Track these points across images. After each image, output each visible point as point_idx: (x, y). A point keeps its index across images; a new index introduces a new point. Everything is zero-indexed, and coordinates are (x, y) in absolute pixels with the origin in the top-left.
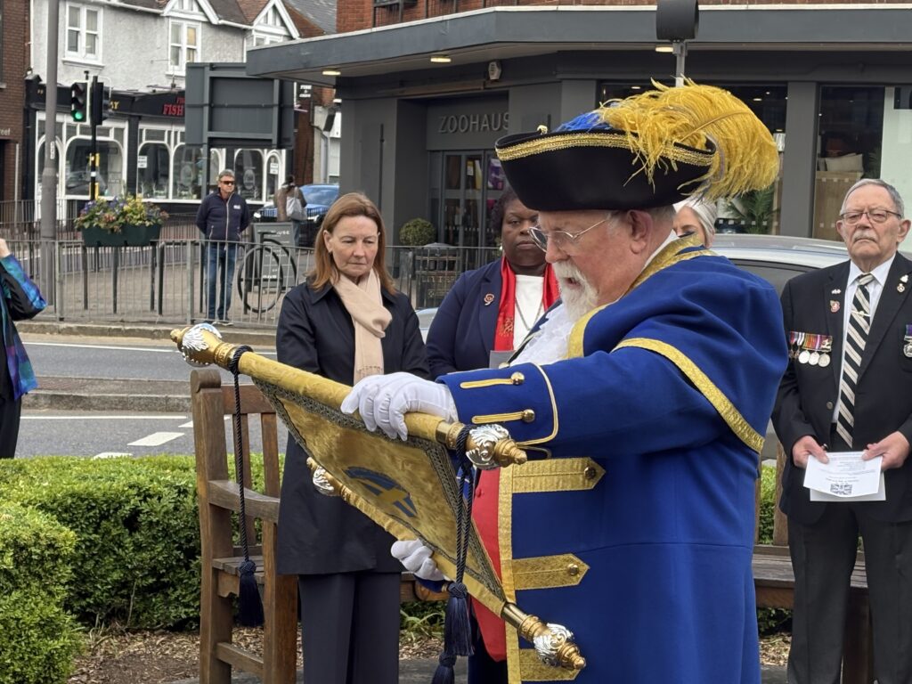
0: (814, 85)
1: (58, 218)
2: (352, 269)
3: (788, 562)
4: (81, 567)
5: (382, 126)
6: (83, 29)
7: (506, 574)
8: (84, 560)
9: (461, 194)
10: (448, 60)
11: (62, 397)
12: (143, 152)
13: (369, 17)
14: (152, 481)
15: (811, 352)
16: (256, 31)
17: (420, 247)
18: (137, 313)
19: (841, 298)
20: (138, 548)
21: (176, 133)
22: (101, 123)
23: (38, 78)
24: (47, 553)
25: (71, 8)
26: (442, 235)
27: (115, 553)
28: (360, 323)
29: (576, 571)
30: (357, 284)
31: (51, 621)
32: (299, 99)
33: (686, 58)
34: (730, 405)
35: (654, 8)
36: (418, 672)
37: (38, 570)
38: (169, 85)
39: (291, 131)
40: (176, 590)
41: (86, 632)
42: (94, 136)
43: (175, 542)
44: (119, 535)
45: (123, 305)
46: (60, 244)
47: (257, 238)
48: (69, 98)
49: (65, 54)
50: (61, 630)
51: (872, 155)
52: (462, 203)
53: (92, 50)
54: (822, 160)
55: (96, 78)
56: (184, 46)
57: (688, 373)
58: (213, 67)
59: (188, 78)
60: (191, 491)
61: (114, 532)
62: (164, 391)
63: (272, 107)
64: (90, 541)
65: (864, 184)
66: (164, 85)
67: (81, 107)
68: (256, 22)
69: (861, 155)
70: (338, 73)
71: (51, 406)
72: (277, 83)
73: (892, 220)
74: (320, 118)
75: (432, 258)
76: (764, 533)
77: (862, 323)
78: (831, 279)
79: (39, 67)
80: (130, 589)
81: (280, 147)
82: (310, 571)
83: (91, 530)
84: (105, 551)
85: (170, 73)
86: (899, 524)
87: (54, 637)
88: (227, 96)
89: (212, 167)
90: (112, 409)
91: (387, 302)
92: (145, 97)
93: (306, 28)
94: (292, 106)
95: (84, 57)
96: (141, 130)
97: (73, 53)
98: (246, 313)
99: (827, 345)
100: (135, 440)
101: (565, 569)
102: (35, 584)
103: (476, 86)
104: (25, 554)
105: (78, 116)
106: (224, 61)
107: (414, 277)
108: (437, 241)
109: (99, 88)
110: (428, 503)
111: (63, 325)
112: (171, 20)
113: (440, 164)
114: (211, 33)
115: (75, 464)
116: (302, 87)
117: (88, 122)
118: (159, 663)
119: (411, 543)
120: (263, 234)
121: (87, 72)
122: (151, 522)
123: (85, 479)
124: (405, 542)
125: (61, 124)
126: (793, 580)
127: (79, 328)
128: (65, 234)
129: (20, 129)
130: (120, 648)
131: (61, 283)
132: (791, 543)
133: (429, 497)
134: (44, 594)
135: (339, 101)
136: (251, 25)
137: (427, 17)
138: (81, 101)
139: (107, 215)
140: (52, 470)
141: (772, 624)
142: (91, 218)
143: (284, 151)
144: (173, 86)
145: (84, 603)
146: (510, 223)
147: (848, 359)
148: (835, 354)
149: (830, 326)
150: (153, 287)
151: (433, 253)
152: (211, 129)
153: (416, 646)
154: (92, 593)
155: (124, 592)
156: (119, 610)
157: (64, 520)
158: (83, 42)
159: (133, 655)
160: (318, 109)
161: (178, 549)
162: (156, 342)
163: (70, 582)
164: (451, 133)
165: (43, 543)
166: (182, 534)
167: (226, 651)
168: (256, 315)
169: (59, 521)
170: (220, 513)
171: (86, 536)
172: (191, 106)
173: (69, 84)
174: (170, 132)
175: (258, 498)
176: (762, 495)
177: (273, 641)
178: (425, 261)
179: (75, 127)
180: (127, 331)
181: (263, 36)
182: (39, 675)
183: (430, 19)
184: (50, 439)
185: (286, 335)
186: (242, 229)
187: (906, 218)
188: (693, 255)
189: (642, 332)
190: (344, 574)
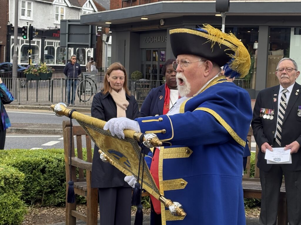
0: (268, 27)
2: (116, 87)
3: (259, 184)
4: (26, 185)
5: (125, 41)
6: (26, 8)
7: (161, 186)
8: (27, 183)
9: (151, 63)
10: (147, 19)
11: (19, 129)
12: (46, 49)
13: (121, 4)
14: (50, 157)
15: (267, 115)
16: (83, 9)
17: (138, 80)
18: (44, 102)
19: (277, 97)
20: (45, 179)
21: (57, 43)
22: (32, 40)
23: (11, 25)
24: (15, 181)
25: (22, 1)
26: (145, 76)
27: (37, 181)
28: (119, 105)
29: (184, 184)
30: (118, 92)
31: (16, 203)
32: (97, 31)
33: (225, 18)
34: (232, 130)
35: (215, 1)
37: (12, 186)
38: (55, 27)
39: (95, 42)
40: (57, 193)
41: (28, 207)
42: (30, 43)
43: (57, 177)
44: (39, 175)
45: (40, 99)
46: (19, 79)
47: (84, 77)
48: (22, 31)
49: (20, 17)
50: (20, 206)
51: (287, 50)
52: (151, 66)
53: (29, 15)
54: (270, 52)
55: (30, 25)
56: (60, 14)
57: (218, 119)
58: (69, 21)
59: (61, 25)
60: (63, 160)
61: (37, 174)
62: (53, 127)
63: (89, 34)
64: (29, 177)
65: (284, 60)
66: (53, 27)
67: (26, 34)
68: (83, 6)
69: (283, 50)
70: (111, 23)
71: (16, 132)
72: (90, 26)
73: (294, 71)
74: (104, 38)
75: (142, 84)
76: (251, 174)
77: (284, 105)
78: (274, 91)
79: (12, 21)
80: (42, 192)
81: (91, 47)
82: (102, 186)
83: (30, 173)
84: (34, 180)
85: (55, 23)
87: (18, 208)
88: (74, 30)
89: (69, 54)
90: (36, 133)
91: (128, 98)
92: (47, 31)
93: (100, 8)
94: (95, 34)
95: (27, 18)
96: (46, 42)
97: (23, 16)
98: (80, 102)
99: (272, 112)
100: (44, 144)
101: (180, 183)
102: (11, 191)
103: (156, 27)
104: (8, 181)
105: (25, 37)
106: (73, 19)
107: (136, 90)
108: (143, 78)
109: (31, 28)
111: (20, 106)
112: (55, 6)
113: (144, 53)
114: (68, 10)
115: (24, 152)
116: (99, 27)
117: (28, 39)
118: (52, 217)
119: (131, 177)
120: (86, 76)
121: (27, 23)
122: (49, 171)
123: (28, 156)
124: (129, 176)
125: (19, 40)
126: (261, 190)
127: (25, 107)
129: (6, 41)
130: (39, 212)
131: (19, 92)
132: (261, 177)
133: (133, 159)
134: (14, 194)
135: (111, 32)
138: (25, 32)
139: (34, 70)
140: (17, 153)
141: (254, 204)
142: (29, 71)
143: (93, 49)
145: (27, 197)
146: (168, 72)
147: (279, 117)
148: (275, 115)
149: (274, 106)
150: (49, 93)
151: (142, 82)
152: (68, 41)
154: (30, 194)
156: (39, 199)
157: (21, 170)
158: (26, 13)
159: (44, 214)
160: (104, 35)
161: (58, 179)
163: (23, 191)
164: (148, 43)
165: (14, 177)
166: (60, 175)
167: (74, 213)
168: (83, 102)
169: (19, 170)
170: (73, 168)
171: (28, 175)
172: (62, 34)
173: (21, 27)
174: (55, 42)
175: (85, 162)
176: (251, 162)
177: (90, 210)
178: (139, 85)
179: (24, 41)
180: (41, 108)
181: (85, 11)
182: (13, 221)
183: (141, 6)
184: (16, 143)
185: (94, 109)
186: (79, 74)
187: (298, 71)
188: (223, 81)
189: (204, 105)
190: (113, 188)
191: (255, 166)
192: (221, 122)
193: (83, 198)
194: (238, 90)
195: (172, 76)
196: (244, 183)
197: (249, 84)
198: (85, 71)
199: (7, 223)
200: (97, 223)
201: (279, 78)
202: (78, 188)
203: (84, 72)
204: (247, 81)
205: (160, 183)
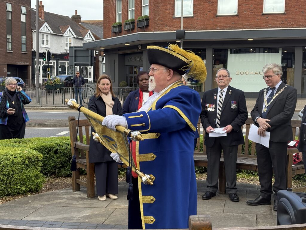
0: (212, 49)
1: (40, 83)
2: (104, 91)
3: (206, 156)
4: (44, 163)
5: (115, 60)
6: (45, 39)
7: (137, 158)
8: (45, 161)
9: (133, 75)
10: (129, 45)
11: (41, 124)
12: (60, 67)
13: (111, 35)
14: (60, 142)
15: (210, 108)
16: (85, 39)
17: (124, 88)
18: (59, 104)
19: (216, 96)
20: (58, 158)
21: (67, 63)
22: (50, 61)
23: (35, 51)
24: (36, 160)
25: (42, 35)
26: (129, 85)
27: (52, 159)
28: (107, 105)
29: (153, 157)
30: (106, 95)
31: (37, 175)
32: (96, 54)
33: (183, 43)
34: (189, 120)
35: (175, 32)
36: (123, 184)
37: (34, 163)
38: (65, 52)
39: (94, 62)
40: (67, 167)
41: (46, 178)
42: (48, 64)
43: (66, 156)
44: (53, 155)
45: (55, 103)
46: (41, 89)
47: (86, 86)
48: (42, 55)
49: (41, 45)
50: (40, 177)
51: (225, 64)
52: (133, 77)
53: (47, 44)
54: (214, 66)
55: (48, 51)
56: (69, 43)
57: (180, 113)
58: (75, 47)
59: (69, 50)
60: (70, 144)
61: (52, 154)
62: (65, 122)
63: (89, 56)
64: (46, 157)
65: (221, 70)
66: (64, 52)
67: (45, 57)
68: (85, 37)
69: (223, 64)
70: (104, 48)
71: (39, 126)
72: (90, 51)
73: (228, 78)
74: (100, 59)
75: (127, 90)
76: (201, 150)
77: (222, 101)
78: (214, 91)
79: (35, 48)
80: (56, 167)
81: (91, 65)
82: (97, 162)
83: (47, 154)
84: (50, 159)
85: (66, 49)
86: (231, 146)
87: (38, 179)
88: (79, 54)
89: (76, 70)
90: (53, 126)
91: (113, 100)
92: (60, 55)
93: (96, 38)
94: (94, 56)
95: (45, 46)
96: (59, 62)
97: (43, 45)
98: (84, 104)
99: (214, 106)
100: (58, 133)
101: (150, 157)
102: (33, 167)
103: (136, 50)
104: (31, 160)
105: (44, 59)
106: (78, 46)
107: (122, 94)
108: (128, 86)
109: (49, 53)
110: (120, 145)
111: (42, 108)
112: (65, 37)
113: (128, 68)
114: (75, 40)
115: (43, 139)
116: (96, 52)
117: (47, 61)
118: (63, 184)
119: (115, 154)
120: (87, 85)
121: (46, 49)
122: (60, 152)
123: (45, 142)
124: (114, 153)
125: (40, 61)
126: (207, 160)
127: (45, 108)
128: (42, 87)
129: (31, 63)
130: (54, 181)
131: (41, 98)
132: (207, 152)
133: (121, 144)
134: (35, 169)
135: (104, 55)
136: (84, 37)
137: (124, 35)
138: (45, 56)
139: (51, 82)
140: (37, 140)
141: (204, 170)
142: (47, 83)
143: (92, 66)
144: (66, 52)
145: (45, 171)
146: (140, 81)
147: (219, 109)
148: (216, 108)
149: (215, 102)
150: (62, 98)
151: (127, 89)
152: (75, 62)
153: (123, 178)
154: (47, 169)
155: (55, 168)
156: (54, 172)
157: (40, 152)
158: (45, 42)
159: (57, 183)
160: (100, 57)
161: (67, 158)
162: (63, 111)
163: (41, 166)
164: (130, 61)
165: (35, 157)
166: (68, 154)
167: (78, 181)
168: (86, 104)
169: (39, 152)
170: (76, 149)
171: (45, 155)
172: (70, 57)
173: (42, 52)
174: (66, 63)
175: (85, 145)
176: (200, 141)
177: (89, 178)
178: (125, 91)
179: (44, 62)
180: (57, 109)
181: (87, 40)
182: (35, 188)
183: (125, 35)
184: (38, 134)
185: (90, 107)
186: (83, 84)
187: (231, 77)
188: (181, 85)
189: (169, 104)
190: (105, 162)
191: (203, 144)
192: (182, 115)
193: (85, 170)
194: (192, 91)
195: (143, 83)
196: (195, 156)
197: (201, 88)
198: (88, 82)
199: (31, 190)
200: (94, 187)
201: (218, 82)
202: (80, 163)
203: (86, 82)
204: (199, 86)
205: (136, 156)
